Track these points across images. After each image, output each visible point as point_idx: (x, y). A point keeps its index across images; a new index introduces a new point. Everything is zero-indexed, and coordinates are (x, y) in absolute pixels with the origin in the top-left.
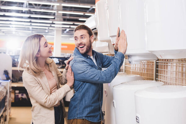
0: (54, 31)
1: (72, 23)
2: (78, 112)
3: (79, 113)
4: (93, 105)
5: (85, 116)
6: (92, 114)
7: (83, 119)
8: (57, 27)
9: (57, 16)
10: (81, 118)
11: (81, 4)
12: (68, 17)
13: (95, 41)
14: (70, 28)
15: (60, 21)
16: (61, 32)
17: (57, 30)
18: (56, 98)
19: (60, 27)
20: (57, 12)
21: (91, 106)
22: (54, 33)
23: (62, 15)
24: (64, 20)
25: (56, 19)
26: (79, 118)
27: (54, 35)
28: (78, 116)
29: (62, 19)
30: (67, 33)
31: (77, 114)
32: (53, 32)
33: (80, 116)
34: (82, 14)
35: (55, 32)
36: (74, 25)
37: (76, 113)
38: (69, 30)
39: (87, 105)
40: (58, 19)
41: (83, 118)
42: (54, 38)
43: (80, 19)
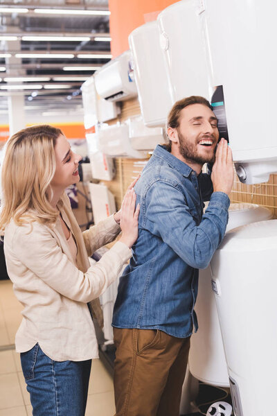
0: (7, 100)
1: (46, 78)
2: (142, 313)
3: (146, 316)
4: (178, 296)
5: (161, 323)
6: (175, 319)
7: (155, 331)
8: (13, 91)
9: (10, 65)
10: (150, 328)
11: (67, 34)
12: (38, 66)
13: (120, 121)
14: (43, 89)
15: (20, 75)
16: (22, 101)
17: (13, 97)
18: (103, 280)
19: (19, 91)
20: (13, 55)
21: (175, 299)
22: (7, 105)
23: (20, 62)
24: (29, 73)
25: (8, 71)
26: (145, 328)
27: (7, 109)
28: (144, 324)
29: (24, 72)
30: (34, 102)
31: (141, 318)
32: (4, 102)
33: (149, 322)
34: (70, 56)
35: (9, 102)
36: (52, 82)
37: (138, 315)
38: (38, 96)
39: (165, 296)
40: (15, 71)
41: (156, 328)
42: (7, 115)
43: (67, 68)
